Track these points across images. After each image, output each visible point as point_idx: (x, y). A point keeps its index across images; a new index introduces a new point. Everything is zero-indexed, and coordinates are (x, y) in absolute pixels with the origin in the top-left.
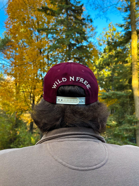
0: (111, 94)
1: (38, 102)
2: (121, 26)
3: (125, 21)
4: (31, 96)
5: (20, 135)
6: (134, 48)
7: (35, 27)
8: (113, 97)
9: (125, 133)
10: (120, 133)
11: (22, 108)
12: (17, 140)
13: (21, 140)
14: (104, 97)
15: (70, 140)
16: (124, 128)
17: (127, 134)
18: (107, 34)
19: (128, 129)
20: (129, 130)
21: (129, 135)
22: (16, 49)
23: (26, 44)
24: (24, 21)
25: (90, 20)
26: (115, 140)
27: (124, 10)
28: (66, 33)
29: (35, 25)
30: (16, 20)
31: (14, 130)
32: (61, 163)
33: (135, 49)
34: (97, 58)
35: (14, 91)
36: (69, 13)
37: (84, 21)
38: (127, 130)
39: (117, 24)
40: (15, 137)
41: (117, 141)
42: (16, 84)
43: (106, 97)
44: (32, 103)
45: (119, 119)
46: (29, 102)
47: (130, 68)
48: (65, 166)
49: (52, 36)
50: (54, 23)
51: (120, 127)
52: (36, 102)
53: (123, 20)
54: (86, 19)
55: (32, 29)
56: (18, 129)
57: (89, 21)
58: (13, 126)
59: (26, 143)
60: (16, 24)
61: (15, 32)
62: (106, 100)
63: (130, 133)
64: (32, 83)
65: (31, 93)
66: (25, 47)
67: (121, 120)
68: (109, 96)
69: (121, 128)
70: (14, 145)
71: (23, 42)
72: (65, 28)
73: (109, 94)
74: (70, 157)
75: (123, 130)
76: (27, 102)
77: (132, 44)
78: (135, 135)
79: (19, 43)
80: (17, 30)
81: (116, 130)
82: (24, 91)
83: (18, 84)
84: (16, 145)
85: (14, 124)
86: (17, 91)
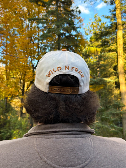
0: (98, 80)
1: (27, 88)
2: (107, 17)
3: (111, 13)
4: (21, 82)
5: (11, 120)
6: (119, 38)
7: (26, 17)
8: (100, 83)
9: (112, 117)
10: (107, 118)
11: (13, 93)
12: (8, 124)
13: (11, 125)
14: (92, 83)
15: (57, 137)
16: (111, 112)
17: (114, 118)
18: (92, 24)
19: (116, 113)
20: (115, 115)
21: (116, 119)
22: (7, 38)
23: (16, 32)
24: (16, 11)
25: (78, 11)
26: (102, 124)
27: (110, 3)
28: (56, 23)
29: (26, 15)
30: (7, 10)
31: (5, 115)
32: (46, 162)
33: (121, 39)
34: (84, 46)
35: (5, 77)
36: (58, 4)
37: (73, 12)
38: (113, 114)
39: (103, 16)
40: (5, 121)
41: (105, 125)
42: (7, 71)
43: (94, 83)
44: (22, 89)
45: (106, 104)
46: (19, 88)
47: (116, 57)
48: (49, 165)
49: (42, 25)
50: (44, 14)
51: (107, 111)
52: (25, 88)
53: (109, 12)
54: (75, 10)
55: (22, 19)
56: (9, 114)
57: (78, 13)
58: (3, 111)
59: (16, 128)
60: (7, 14)
61: (7, 21)
62: (94, 86)
63: (116, 117)
64: (23, 69)
65: (21, 79)
66: (16, 35)
67: (108, 105)
68: (96, 82)
69: (108, 113)
70: (5, 130)
71: (14, 30)
72: (55, 18)
73: (97, 80)
74: (55, 155)
75: (110, 114)
76: (17, 88)
77: (118, 35)
78: (121, 119)
79: (10, 32)
80: (8, 19)
81: (104, 115)
82: (15, 77)
83: (8, 71)
84: (7, 129)
85: (4, 109)
86: (8, 77)
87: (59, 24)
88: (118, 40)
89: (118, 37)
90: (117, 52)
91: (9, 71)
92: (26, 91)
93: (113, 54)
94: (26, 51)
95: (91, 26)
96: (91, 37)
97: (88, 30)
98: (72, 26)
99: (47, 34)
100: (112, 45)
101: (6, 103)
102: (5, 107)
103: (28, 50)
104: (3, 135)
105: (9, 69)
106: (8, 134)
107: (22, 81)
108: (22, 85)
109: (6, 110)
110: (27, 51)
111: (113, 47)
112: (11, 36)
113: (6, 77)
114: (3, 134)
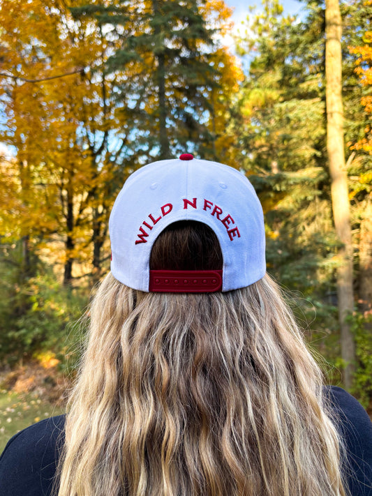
1: (81, 211)
4: (62, 197)
6: (332, 56)
7: (65, 5)
9: (309, 277)
10: (297, 278)
11: (42, 224)
16: (306, 264)
18: (257, 23)
23: (41, 55)
28: (152, 20)
31: (24, 283)
33: (335, 59)
35: (17, 182)
42: (21, 164)
44: (66, 212)
46: (57, 209)
49: (112, 28)
51: (295, 262)
58: (21, 273)
61: (10, 20)
65: (61, 187)
66: (40, 62)
71: (34, 49)
75: (305, 269)
76: (53, 211)
79: (23, 52)
80: (15, 16)
81: (287, 274)
82: (45, 181)
83: (25, 163)
84: (33, 320)
85: (22, 270)
86: (25, 181)
87: (159, 21)
88: (328, 64)
89: (328, 54)
90: (324, 99)
91: (29, 164)
92: (79, 220)
93: (313, 103)
94: (70, 104)
95: (253, 29)
96: (253, 61)
97: (245, 40)
98: (197, 26)
99: (127, 53)
100: (311, 79)
101: (27, 252)
102: (23, 263)
103: (76, 104)
104: (25, 335)
105: (26, 158)
106: (37, 330)
107: (65, 193)
108: (65, 203)
109: (27, 270)
110: (73, 105)
111: (313, 84)
112: (25, 66)
113: (22, 184)
114: (23, 331)
